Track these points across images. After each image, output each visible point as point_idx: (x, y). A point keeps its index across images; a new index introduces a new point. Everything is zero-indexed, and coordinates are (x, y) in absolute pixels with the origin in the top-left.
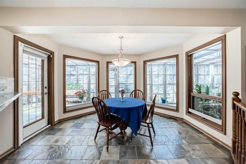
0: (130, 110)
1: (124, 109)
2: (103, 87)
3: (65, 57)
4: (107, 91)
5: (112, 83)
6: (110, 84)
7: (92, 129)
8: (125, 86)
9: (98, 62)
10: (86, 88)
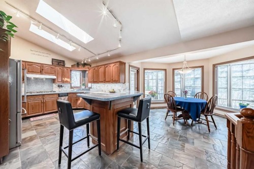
0: (190, 104)
1: (185, 103)
2: (170, 89)
3: (145, 69)
4: (173, 92)
5: (177, 86)
6: (176, 87)
7: (163, 116)
8: (191, 90)
9: (165, 70)
10: (155, 89)
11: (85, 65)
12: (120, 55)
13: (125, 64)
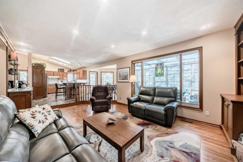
3: (102, 72)
11: (74, 70)
12: (84, 67)
13: (86, 71)
